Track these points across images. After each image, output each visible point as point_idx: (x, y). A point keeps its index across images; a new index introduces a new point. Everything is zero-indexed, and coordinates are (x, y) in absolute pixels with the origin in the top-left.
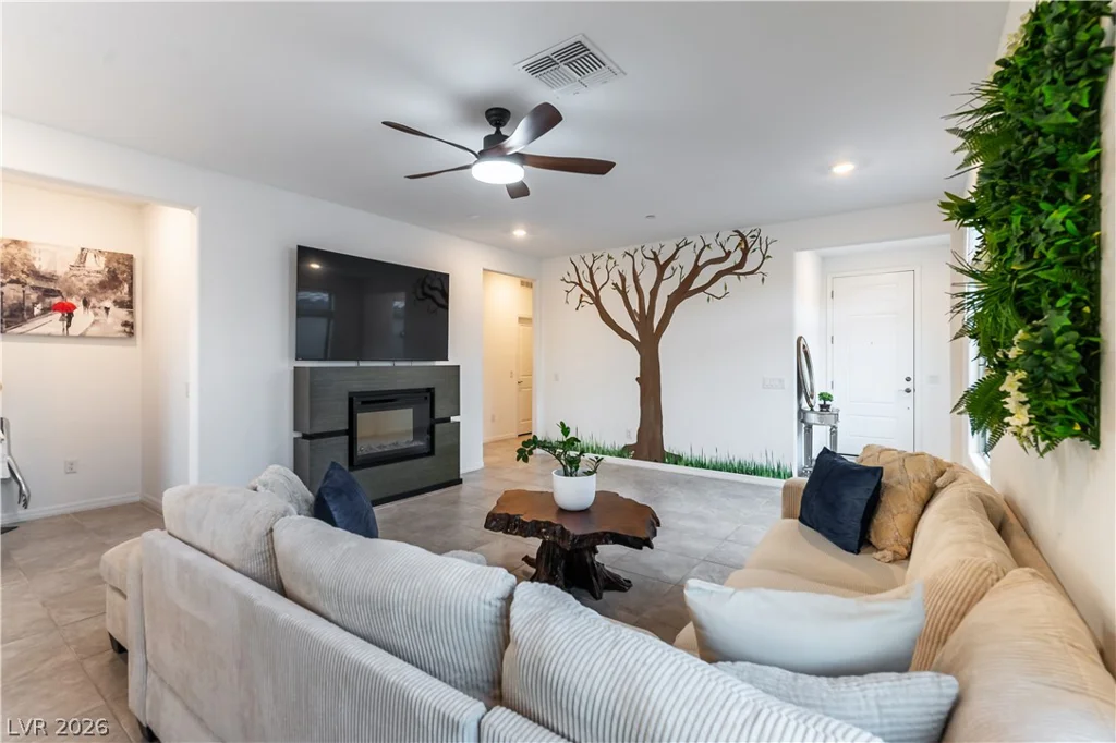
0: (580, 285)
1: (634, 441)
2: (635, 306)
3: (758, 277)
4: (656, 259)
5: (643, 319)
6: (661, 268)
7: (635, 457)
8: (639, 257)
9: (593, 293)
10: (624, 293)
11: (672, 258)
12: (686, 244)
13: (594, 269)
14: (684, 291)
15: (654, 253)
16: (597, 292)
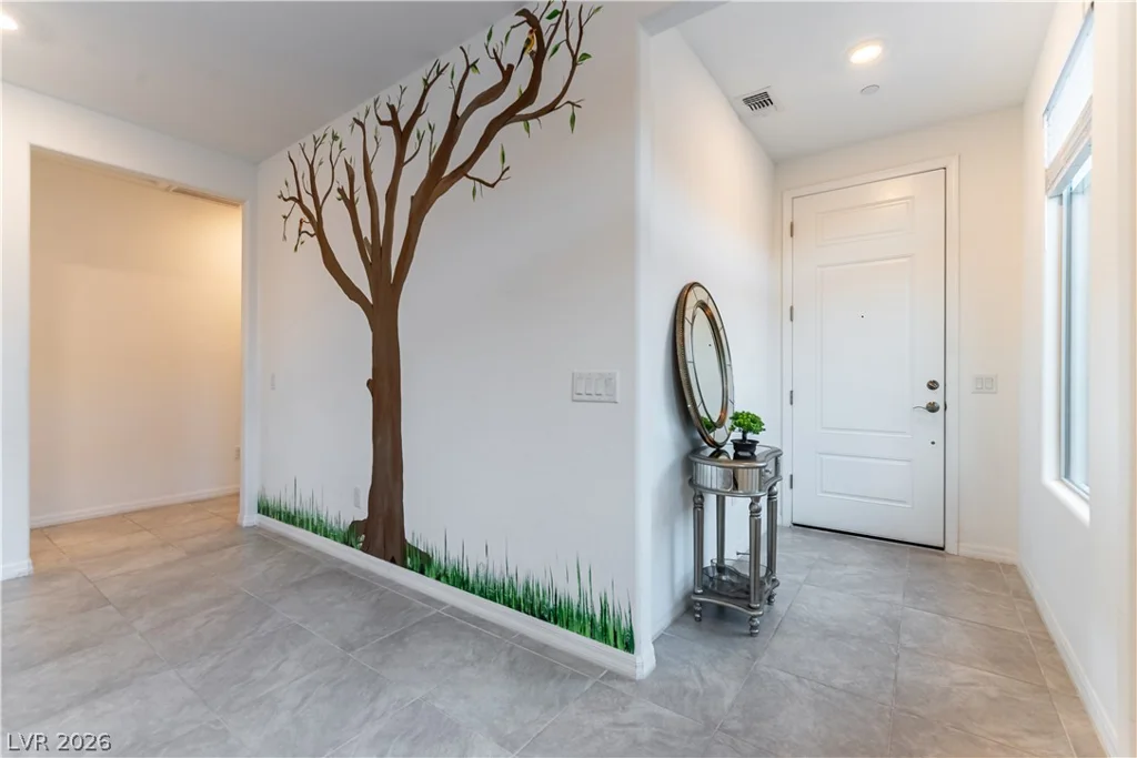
0: (299, 201)
1: (363, 515)
2: (367, 233)
3: (564, 112)
4: (394, 123)
5: (375, 254)
6: (402, 137)
7: (366, 549)
8: (371, 123)
9: (314, 212)
10: (351, 205)
11: (417, 113)
12: (439, 73)
13: (315, 166)
14: (436, 182)
15: (392, 108)
16: (319, 209)
